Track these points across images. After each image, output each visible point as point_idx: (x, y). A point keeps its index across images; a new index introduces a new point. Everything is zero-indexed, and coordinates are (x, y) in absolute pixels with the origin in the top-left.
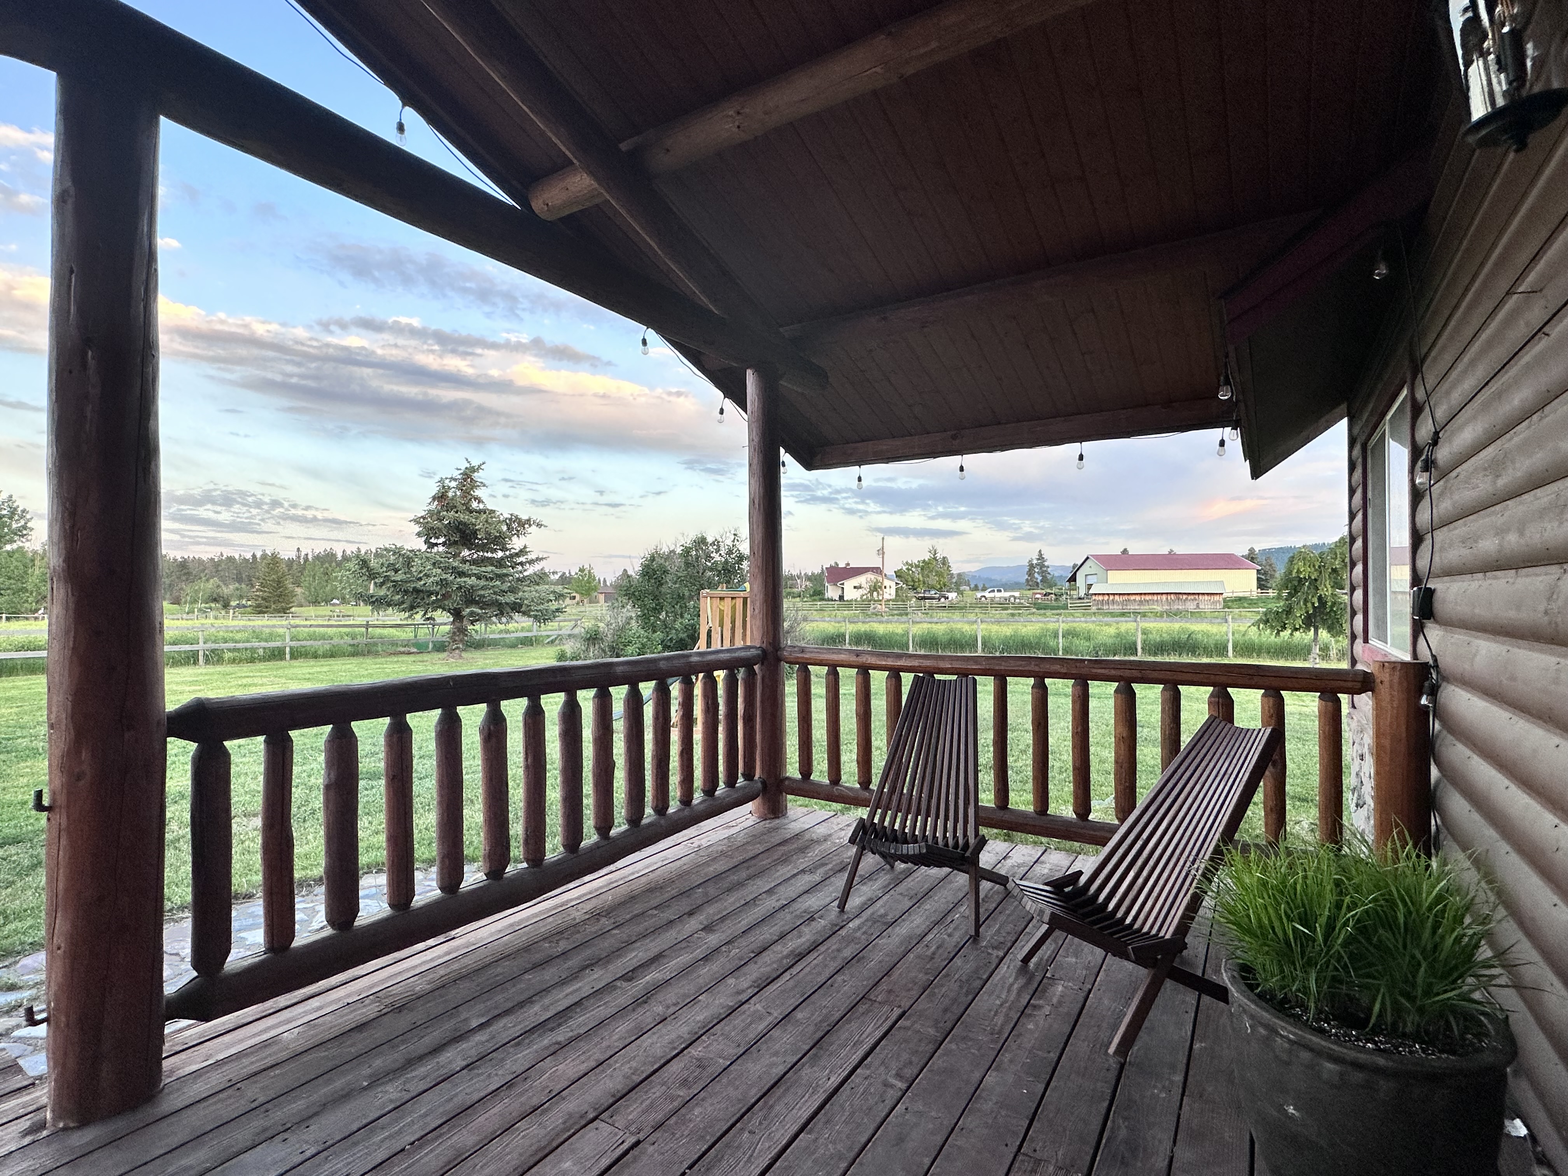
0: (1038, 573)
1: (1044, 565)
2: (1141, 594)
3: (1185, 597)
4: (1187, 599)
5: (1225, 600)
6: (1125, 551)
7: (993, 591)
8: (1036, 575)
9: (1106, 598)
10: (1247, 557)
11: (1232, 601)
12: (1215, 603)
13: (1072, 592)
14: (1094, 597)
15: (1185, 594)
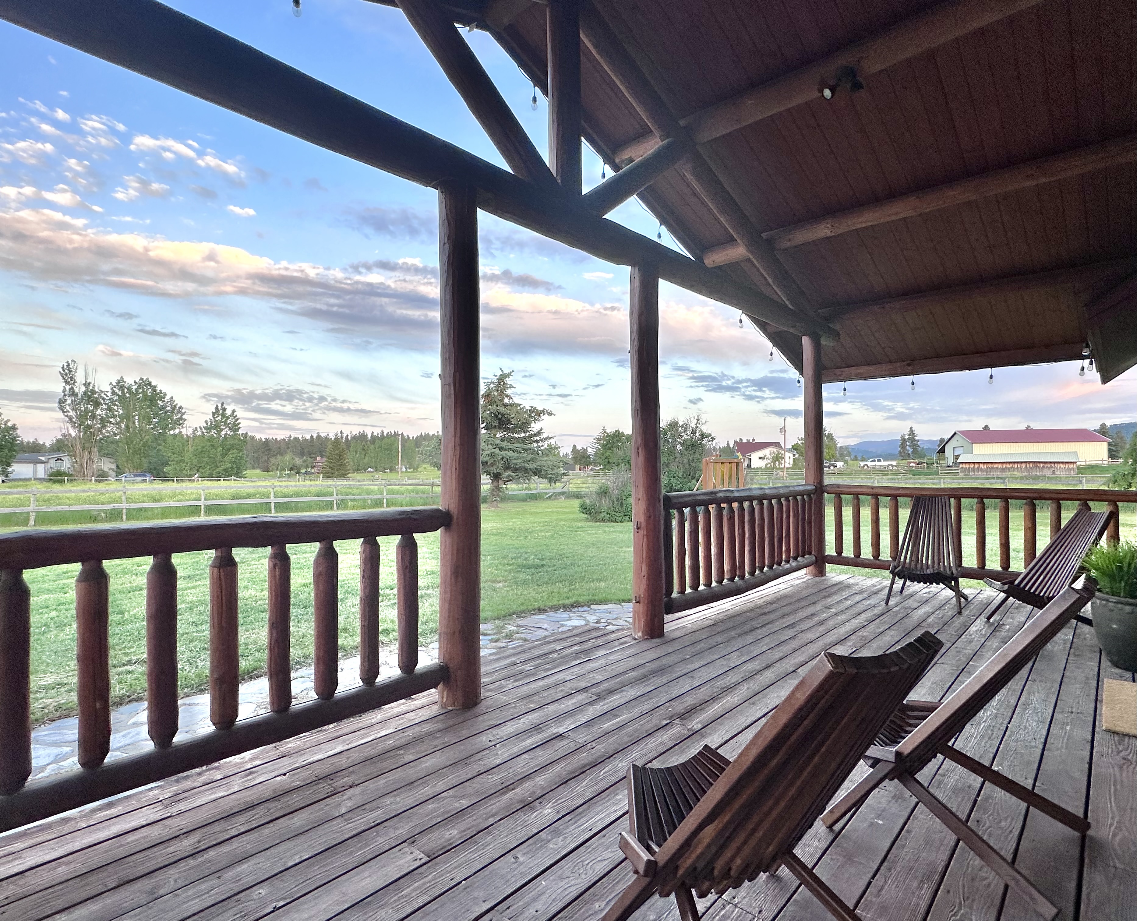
0: (910, 446)
1: (915, 440)
2: (1003, 463)
3: (1042, 465)
4: (1043, 467)
5: (1078, 468)
6: (986, 428)
7: (874, 461)
8: (908, 448)
9: (972, 466)
10: (1099, 431)
11: (1085, 469)
12: (1070, 470)
13: (942, 462)
14: (961, 466)
15: (1042, 462)
